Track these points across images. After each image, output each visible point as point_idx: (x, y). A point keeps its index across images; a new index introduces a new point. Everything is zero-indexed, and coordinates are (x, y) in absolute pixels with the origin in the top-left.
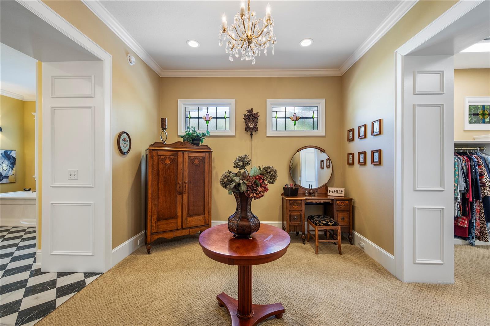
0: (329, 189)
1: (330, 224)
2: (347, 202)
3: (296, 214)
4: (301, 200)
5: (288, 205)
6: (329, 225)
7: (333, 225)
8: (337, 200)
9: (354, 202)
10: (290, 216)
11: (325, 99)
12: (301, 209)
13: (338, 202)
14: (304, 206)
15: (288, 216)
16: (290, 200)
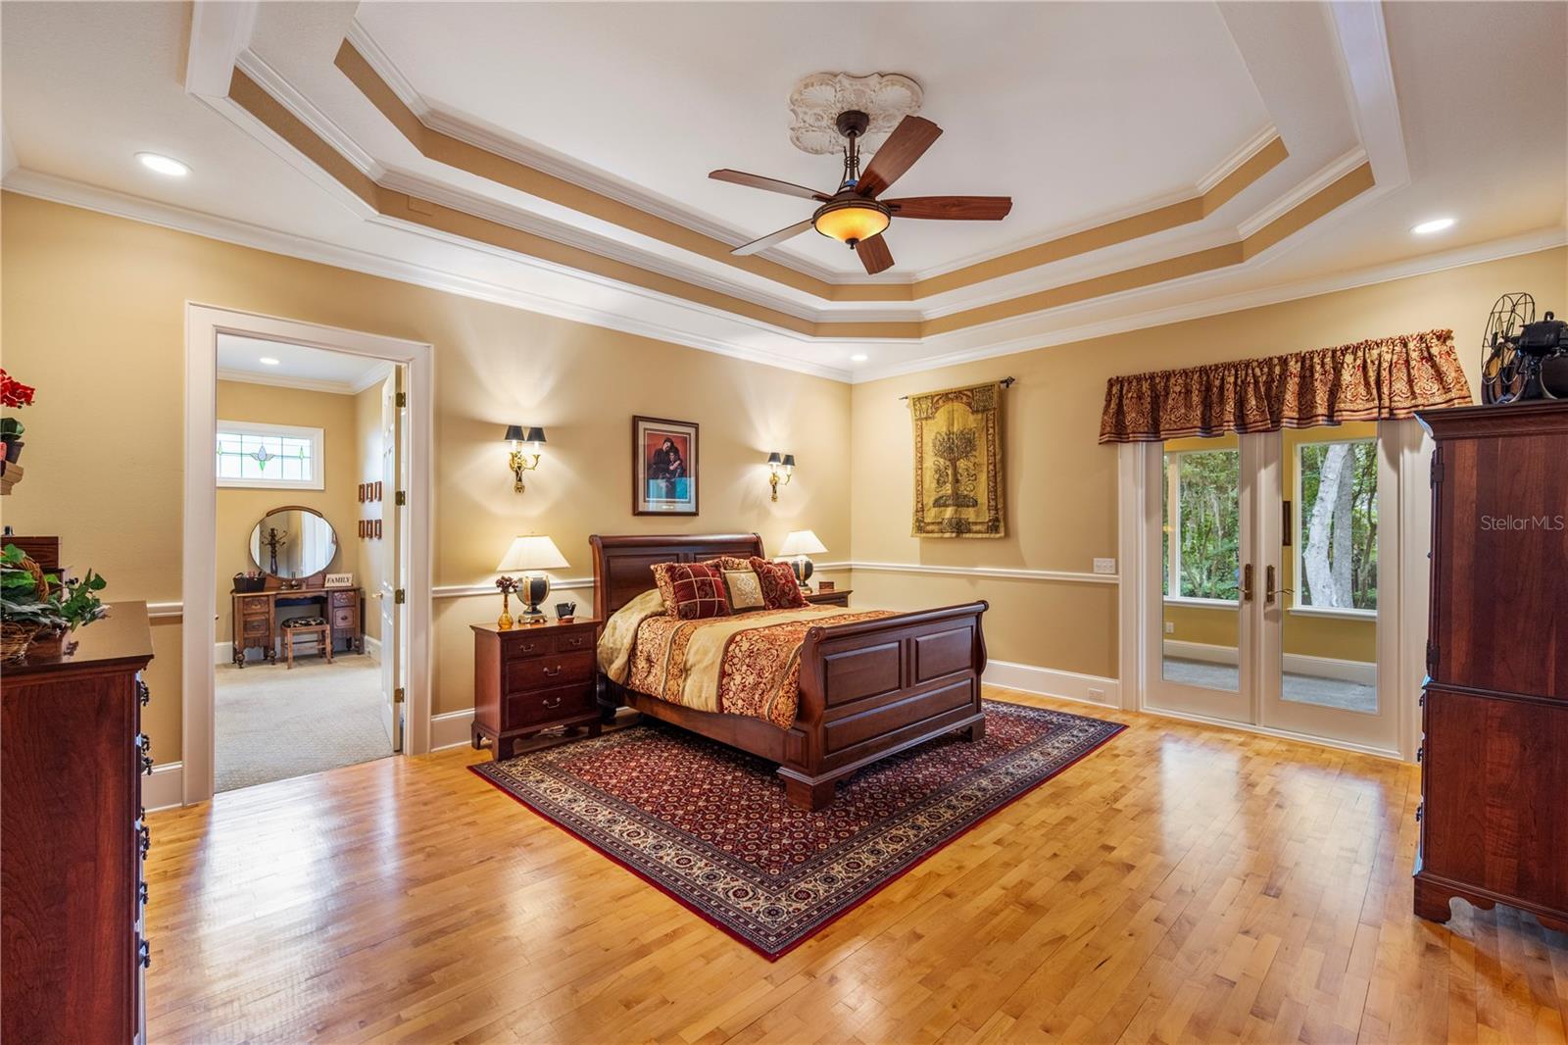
0: (328, 576)
1: (313, 623)
2: (352, 593)
3: (257, 618)
4: (267, 596)
5: (241, 606)
6: (311, 625)
7: (317, 624)
8: (334, 592)
9: (364, 592)
10: (246, 623)
11: (322, 430)
12: (267, 610)
13: (336, 594)
14: (272, 605)
15: (242, 623)
16: (244, 597)
